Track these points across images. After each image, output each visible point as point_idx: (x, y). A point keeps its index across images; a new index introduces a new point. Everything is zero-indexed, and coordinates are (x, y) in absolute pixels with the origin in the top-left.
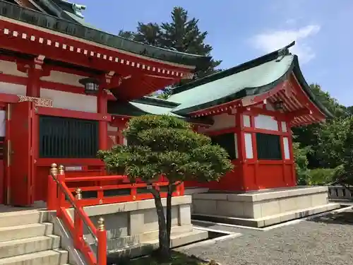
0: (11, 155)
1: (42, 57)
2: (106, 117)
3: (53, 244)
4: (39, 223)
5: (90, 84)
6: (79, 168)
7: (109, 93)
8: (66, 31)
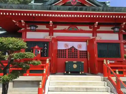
0: (89, 57)
1: (97, 23)
2: (123, 41)
3: (108, 90)
4: (101, 81)
5: (116, 29)
6: (114, 62)
7: (124, 31)
8: (106, 11)
